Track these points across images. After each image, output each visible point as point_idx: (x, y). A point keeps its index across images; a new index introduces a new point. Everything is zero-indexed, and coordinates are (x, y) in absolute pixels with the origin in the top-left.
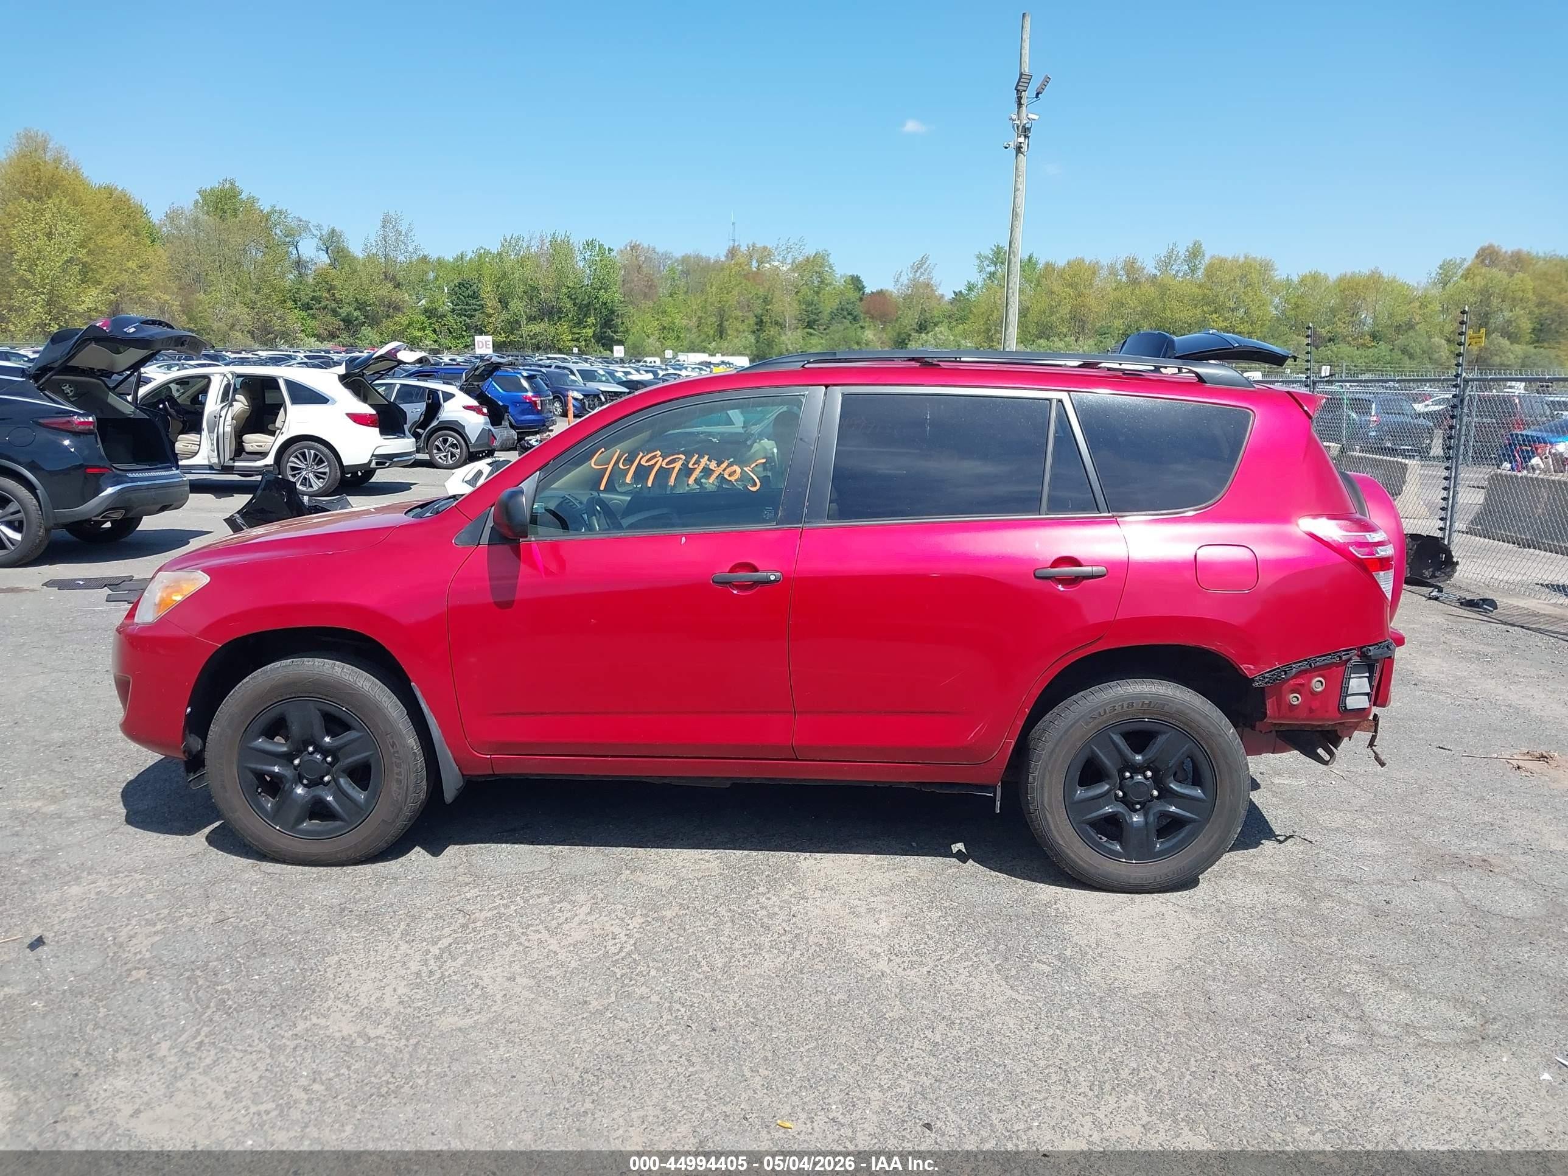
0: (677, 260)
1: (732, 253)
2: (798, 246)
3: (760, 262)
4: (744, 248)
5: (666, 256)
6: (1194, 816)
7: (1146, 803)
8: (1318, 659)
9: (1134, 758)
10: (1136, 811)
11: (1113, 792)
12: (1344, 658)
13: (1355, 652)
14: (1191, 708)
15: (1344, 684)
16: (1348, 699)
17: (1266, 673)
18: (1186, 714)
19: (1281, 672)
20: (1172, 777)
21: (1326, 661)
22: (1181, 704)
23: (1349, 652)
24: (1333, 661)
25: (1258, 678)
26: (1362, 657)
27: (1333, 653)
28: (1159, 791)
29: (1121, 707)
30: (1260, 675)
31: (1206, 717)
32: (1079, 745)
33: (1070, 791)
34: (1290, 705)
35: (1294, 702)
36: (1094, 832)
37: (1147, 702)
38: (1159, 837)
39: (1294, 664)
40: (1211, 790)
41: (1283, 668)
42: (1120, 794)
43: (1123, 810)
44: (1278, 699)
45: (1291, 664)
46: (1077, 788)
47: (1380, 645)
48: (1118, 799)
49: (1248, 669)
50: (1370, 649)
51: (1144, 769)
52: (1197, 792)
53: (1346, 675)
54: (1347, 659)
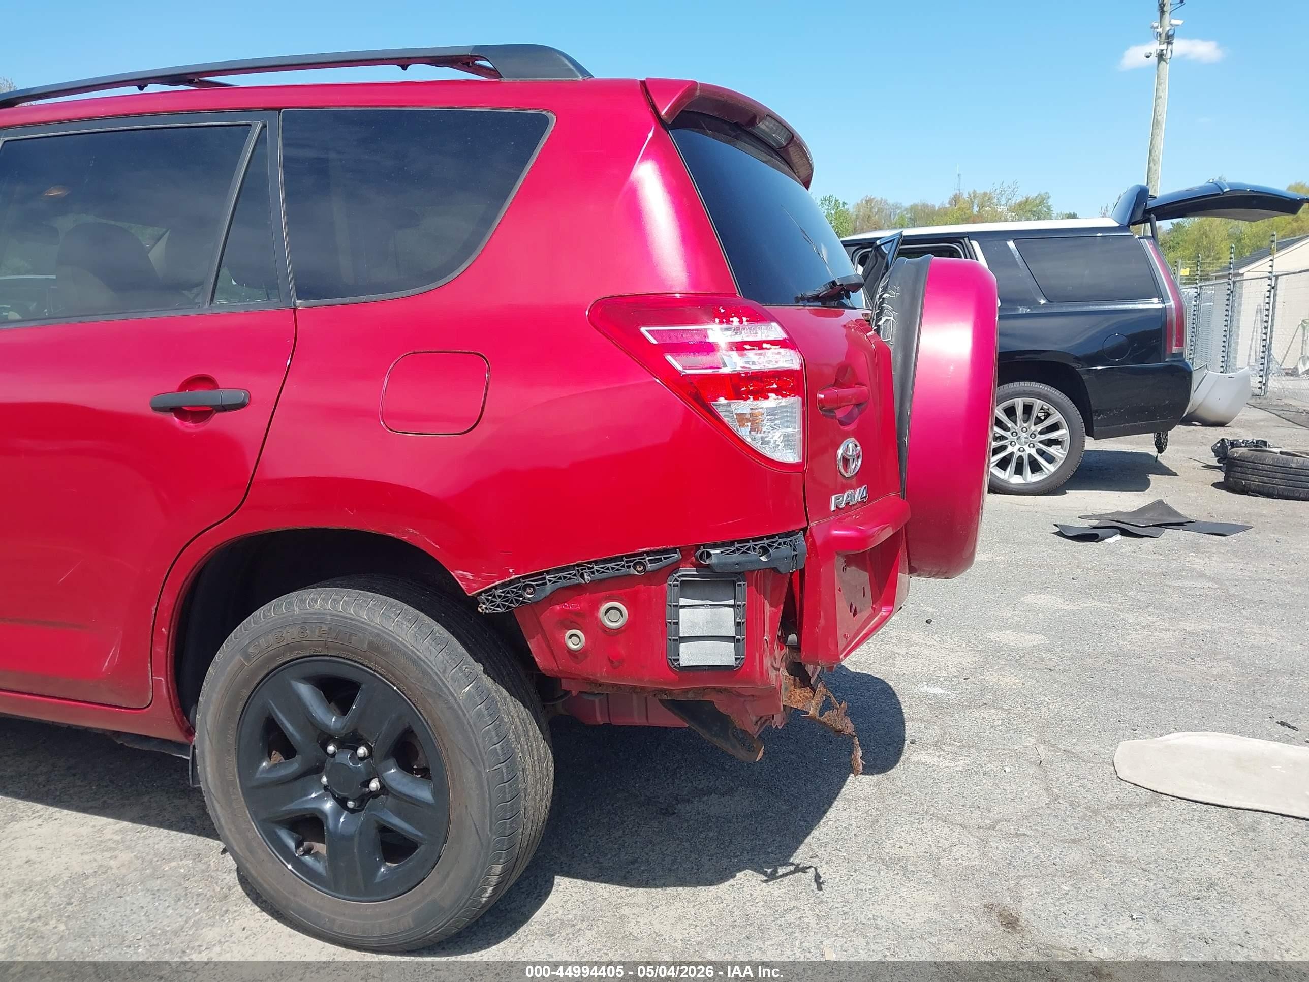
0: (906, 210)
1: (956, 199)
2: (1012, 189)
3: (981, 206)
4: (966, 196)
5: (896, 207)
6: (420, 834)
7: (365, 798)
8: (595, 568)
9: (327, 722)
10: (352, 811)
11: (315, 776)
12: (650, 567)
13: (677, 556)
14: (391, 644)
15: (668, 616)
16: (683, 647)
17: (496, 587)
18: (385, 654)
19: (525, 588)
20: (392, 761)
21: (611, 570)
22: (377, 635)
23: (662, 557)
24: (624, 571)
25: (483, 597)
26: (699, 566)
27: (627, 556)
28: (380, 781)
29: (292, 635)
30: (485, 592)
31: (416, 661)
32: (246, 693)
33: (246, 766)
34: (570, 651)
35: (573, 644)
36: (292, 837)
37: (325, 628)
38: (388, 858)
39: (548, 572)
40: (441, 792)
41: (528, 581)
42: (324, 779)
43: (329, 805)
44: (545, 637)
45: (542, 573)
46: (260, 763)
47: (738, 546)
48: (326, 788)
49: (463, 578)
50: (712, 552)
51: (349, 742)
52: (424, 793)
53: (668, 599)
54: (660, 569)
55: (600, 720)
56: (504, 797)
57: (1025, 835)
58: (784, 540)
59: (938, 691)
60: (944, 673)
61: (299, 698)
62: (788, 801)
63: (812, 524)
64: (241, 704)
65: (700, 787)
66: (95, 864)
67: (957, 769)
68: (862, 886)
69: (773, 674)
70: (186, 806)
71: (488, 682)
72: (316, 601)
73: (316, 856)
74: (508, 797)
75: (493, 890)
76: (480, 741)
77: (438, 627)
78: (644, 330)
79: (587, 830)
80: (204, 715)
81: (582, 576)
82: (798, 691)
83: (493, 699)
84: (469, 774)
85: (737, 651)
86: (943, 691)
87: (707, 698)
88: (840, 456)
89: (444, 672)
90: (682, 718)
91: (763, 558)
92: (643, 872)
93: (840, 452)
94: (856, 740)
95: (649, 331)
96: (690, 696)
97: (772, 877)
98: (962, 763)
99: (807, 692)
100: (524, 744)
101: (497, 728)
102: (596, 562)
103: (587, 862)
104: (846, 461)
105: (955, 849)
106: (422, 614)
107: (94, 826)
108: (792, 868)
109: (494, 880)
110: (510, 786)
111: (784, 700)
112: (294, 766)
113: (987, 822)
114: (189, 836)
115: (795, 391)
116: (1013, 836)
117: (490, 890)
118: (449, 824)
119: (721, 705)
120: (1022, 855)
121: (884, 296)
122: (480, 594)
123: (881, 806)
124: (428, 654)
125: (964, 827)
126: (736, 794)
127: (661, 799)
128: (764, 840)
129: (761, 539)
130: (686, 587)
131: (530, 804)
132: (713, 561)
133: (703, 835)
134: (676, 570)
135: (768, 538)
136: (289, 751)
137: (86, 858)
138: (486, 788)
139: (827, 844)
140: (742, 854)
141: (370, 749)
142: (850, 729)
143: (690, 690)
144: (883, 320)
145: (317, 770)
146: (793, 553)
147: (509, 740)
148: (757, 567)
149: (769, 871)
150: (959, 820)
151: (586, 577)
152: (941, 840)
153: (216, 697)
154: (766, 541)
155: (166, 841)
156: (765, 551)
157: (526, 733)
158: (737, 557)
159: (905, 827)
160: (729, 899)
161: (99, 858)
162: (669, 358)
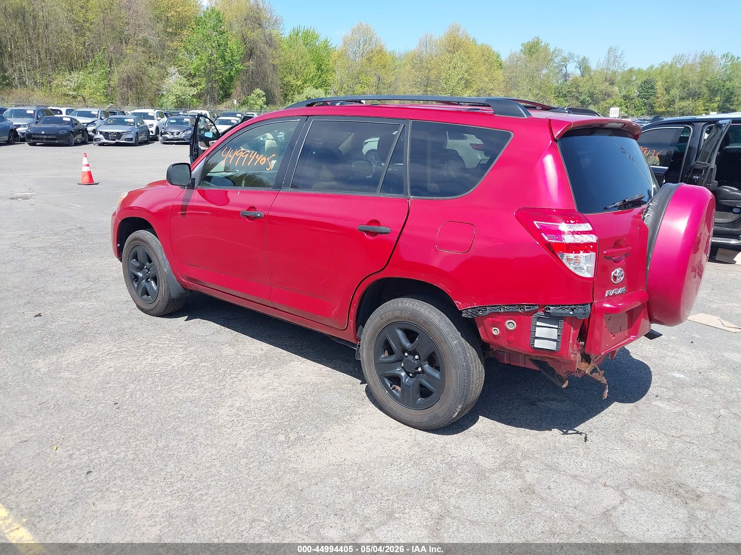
6: (434, 389)
7: (416, 374)
8: (506, 307)
9: (406, 345)
10: (411, 377)
11: (399, 363)
12: (526, 310)
13: (537, 307)
14: (431, 322)
15: (531, 328)
16: (536, 341)
17: (469, 309)
18: (428, 325)
19: (479, 310)
20: (427, 362)
21: (512, 309)
22: (426, 318)
23: (531, 307)
24: (517, 310)
25: (464, 311)
26: (545, 312)
27: (518, 305)
28: (422, 369)
29: (397, 313)
30: (465, 310)
31: (439, 329)
32: (380, 330)
33: (377, 356)
34: (493, 335)
35: (495, 333)
36: (389, 383)
37: (409, 313)
38: (422, 396)
39: (488, 306)
40: (443, 376)
41: (480, 308)
42: (403, 365)
43: (403, 374)
44: (485, 328)
45: (486, 306)
46: (381, 355)
47: (561, 307)
48: (403, 367)
49: (458, 304)
50: (551, 308)
51: (413, 353)
52: (437, 375)
53: (532, 322)
54: (530, 311)
55: (506, 362)
56: (465, 382)
57: (693, 443)
58: (581, 306)
59: (682, 376)
60: (689, 369)
61: (397, 335)
62: (587, 409)
63: (595, 302)
64: (378, 334)
65: (550, 397)
66: (320, 380)
67: (674, 411)
68: (607, 446)
69: (573, 356)
70: (348, 366)
71: (463, 340)
72: (407, 303)
73: (397, 390)
74: (466, 382)
75: (458, 414)
76: (458, 361)
77: (447, 319)
78: (535, 222)
79: (498, 404)
80: (365, 335)
81: (500, 309)
82: (584, 363)
83: (464, 347)
84: (453, 371)
85: (557, 345)
86: (684, 377)
87: (545, 360)
88: (612, 275)
89: (448, 335)
90: (537, 366)
91: (571, 313)
92: (517, 423)
93: (613, 273)
94: (607, 386)
95: (537, 223)
96: (539, 359)
97: (566, 433)
98: (678, 409)
99: (586, 364)
100: (474, 365)
101: (464, 357)
102: (506, 305)
103: (495, 415)
104: (615, 278)
105: (656, 442)
106: (442, 313)
107: (318, 368)
108: (576, 432)
109: (458, 410)
110: (467, 378)
111: (577, 366)
112: (393, 358)
113: (678, 435)
114: (350, 376)
115: (593, 250)
116: (688, 442)
117: (457, 413)
118: (444, 388)
119: (551, 364)
120: (688, 450)
121: (650, 204)
122: (463, 310)
123: (629, 419)
124: (443, 328)
125: (665, 434)
126: (565, 403)
127: (531, 399)
128: (571, 422)
129: (572, 305)
130: (539, 319)
131: (474, 386)
132: (551, 311)
133: (546, 415)
134: (536, 312)
135: (574, 305)
136: (391, 352)
137: (317, 378)
138: (459, 377)
139: (598, 428)
140: (560, 425)
141: (419, 357)
142: (605, 381)
143: (539, 356)
144: (647, 215)
145: (401, 361)
146: (585, 312)
147: (468, 362)
148: (568, 316)
149: (565, 431)
150: (664, 431)
151: (502, 310)
152: (652, 437)
153: (369, 330)
154: (573, 306)
155: (342, 377)
156: (572, 310)
157: (475, 361)
158: (561, 311)
159: (637, 429)
160: (550, 439)
161: (321, 378)
162: (543, 234)
